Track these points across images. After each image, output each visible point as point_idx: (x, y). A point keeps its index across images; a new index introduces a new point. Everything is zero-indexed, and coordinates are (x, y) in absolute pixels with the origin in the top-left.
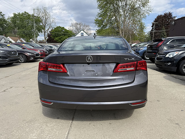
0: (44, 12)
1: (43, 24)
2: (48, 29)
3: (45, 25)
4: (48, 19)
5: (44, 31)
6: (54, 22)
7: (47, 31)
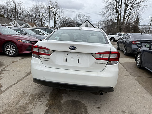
0: (55, 4)
1: (54, 14)
2: (58, 18)
3: (56, 14)
4: (58, 9)
5: (54, 19)
6: (63, 12)
7: (56, 20)
